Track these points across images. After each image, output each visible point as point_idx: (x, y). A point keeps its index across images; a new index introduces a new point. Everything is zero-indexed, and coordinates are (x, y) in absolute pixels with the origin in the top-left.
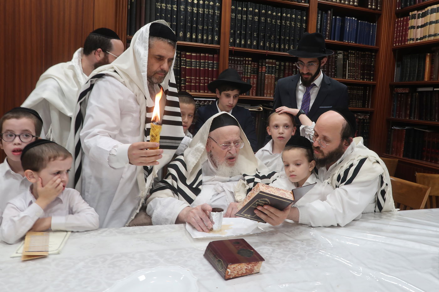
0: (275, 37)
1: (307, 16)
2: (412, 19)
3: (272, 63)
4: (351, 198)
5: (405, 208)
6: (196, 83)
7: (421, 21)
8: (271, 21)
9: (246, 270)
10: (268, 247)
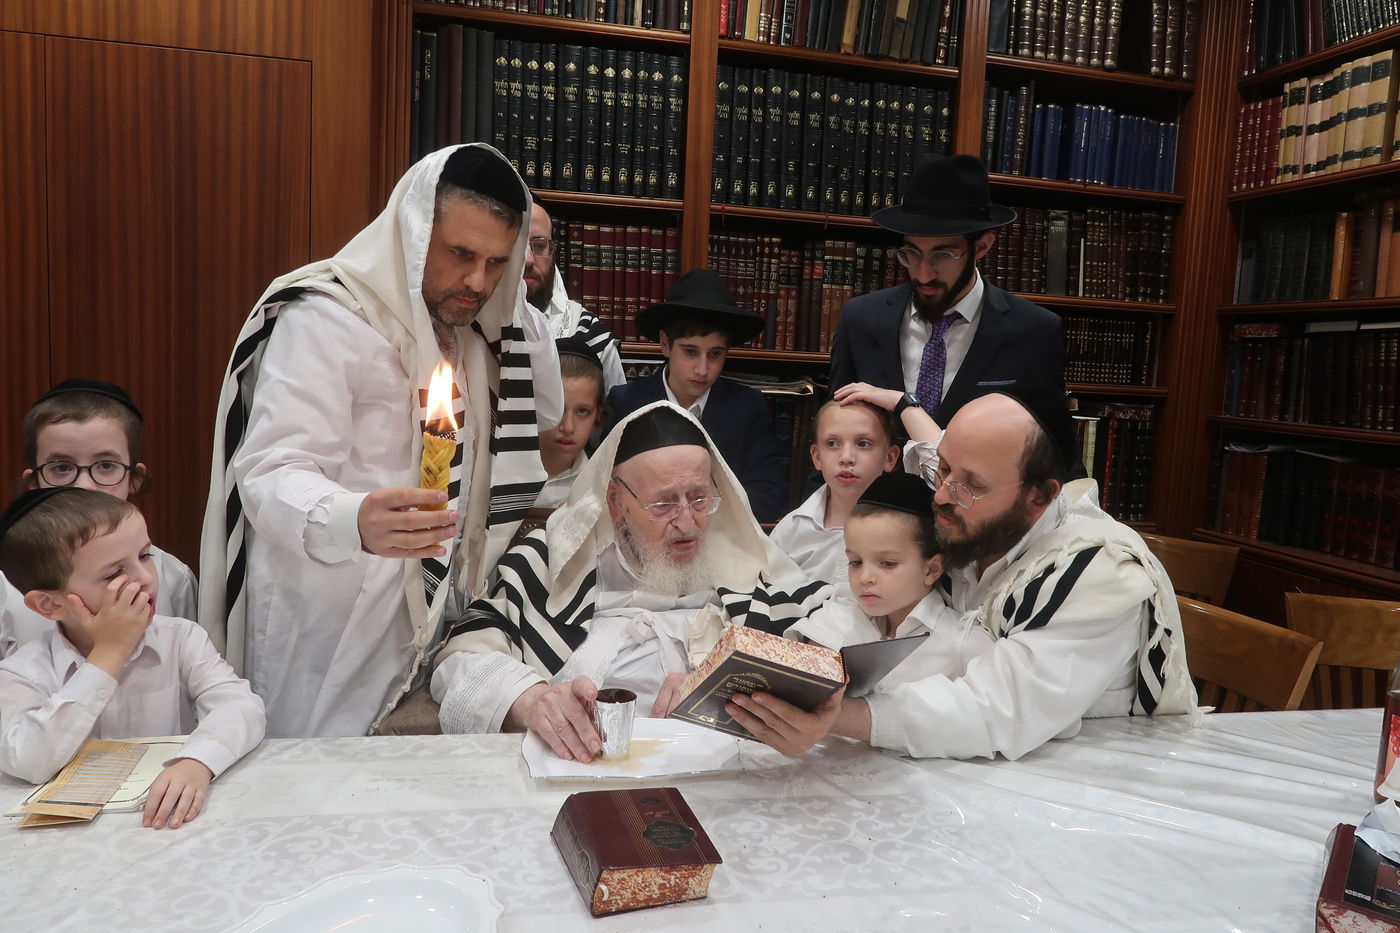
0: (852, 172)
1: (954, 107)
2: (1291, 104)
3: (844, 252)
4: (1041, 672)
6: (612, 313)
7: (1322, 109)
8: (840, 124)
9: (659, 889)
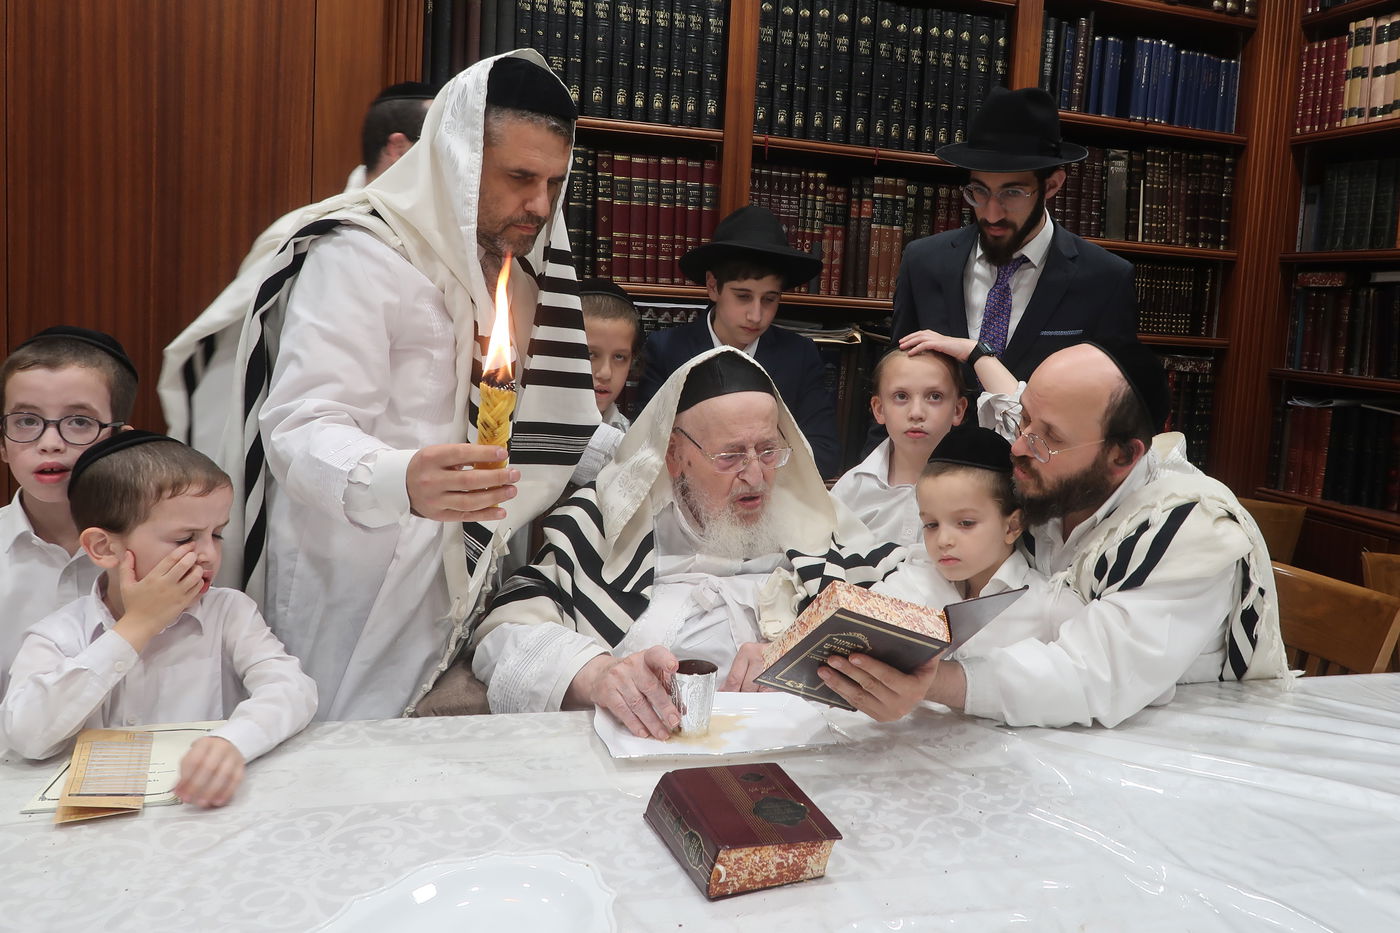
0: (903, 103)
1: (1011, 37)
2: (1357, 45)
3: (894, 190)
4: (1138, 634)
5: (1324, 670)
6: (644, 252)
7: (1389, 52)
8: (892, 52)
9: (777, 869)
10: (861, 794)
